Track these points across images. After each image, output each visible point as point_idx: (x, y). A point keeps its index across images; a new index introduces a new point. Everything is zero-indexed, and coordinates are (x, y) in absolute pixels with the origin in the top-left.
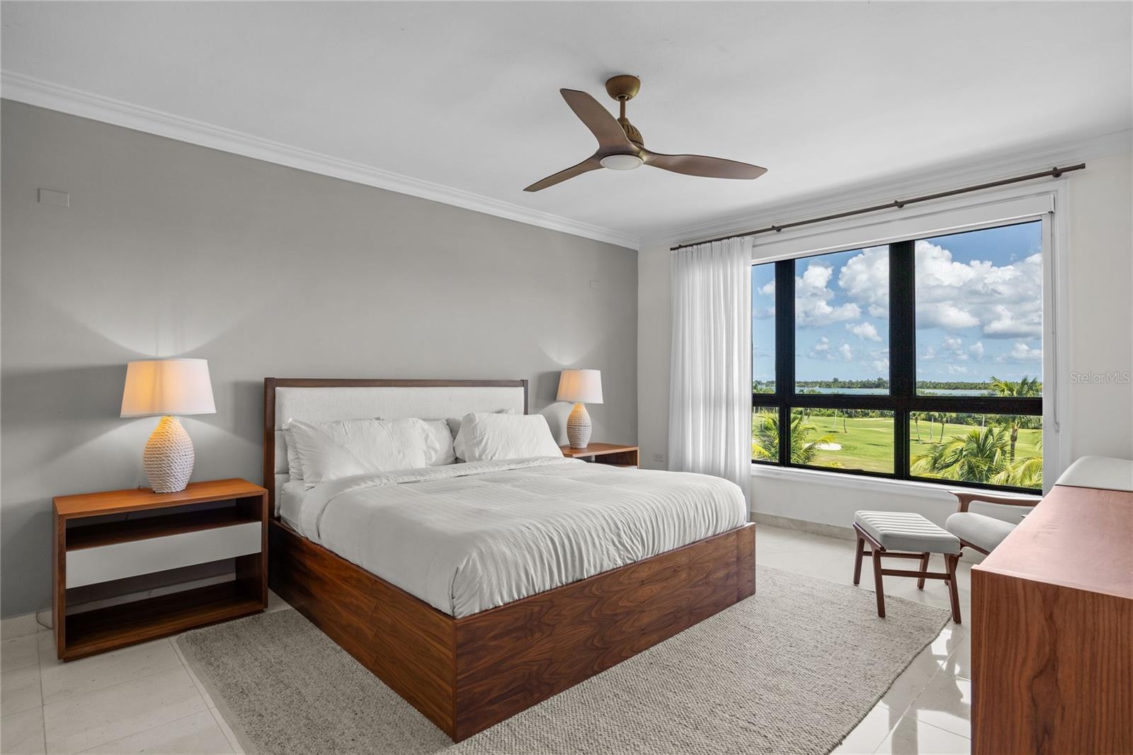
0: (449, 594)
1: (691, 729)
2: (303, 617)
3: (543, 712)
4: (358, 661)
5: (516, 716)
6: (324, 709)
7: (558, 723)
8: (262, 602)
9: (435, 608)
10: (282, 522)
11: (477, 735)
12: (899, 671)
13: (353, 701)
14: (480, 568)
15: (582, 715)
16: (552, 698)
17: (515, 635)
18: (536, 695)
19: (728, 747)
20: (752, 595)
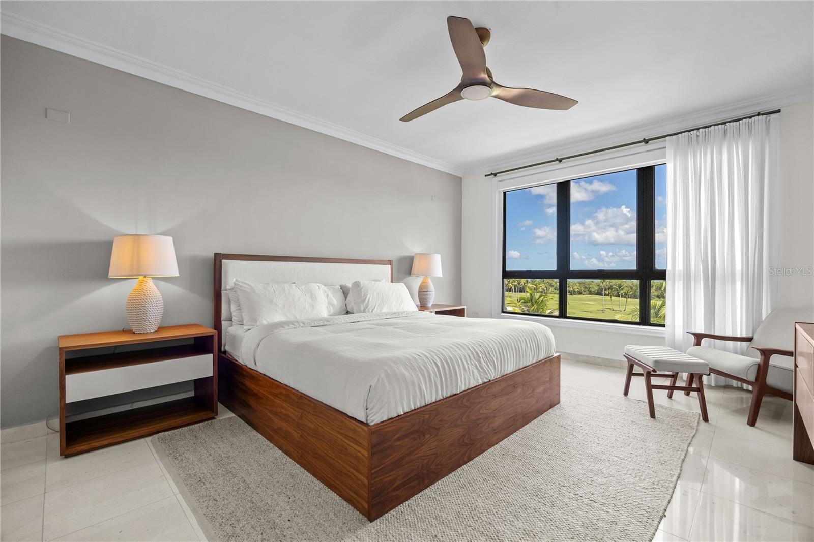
0: (364, 406)
1: (548, 506)
2: (244, 422)
3: (433, 495)
4: (288, 456)
5: (413, 498)
6: (264, 494)
7: (447, 504)
8: (213, 412)
9: (351, 417)
10: (227, 355)
11: (386, 515)
12: (682, 457)
13: (286, 488)
14: (387, 386)
15: (463, 496)
16: (437, 483)
17: (412, 437)
18: (427, 481)
19: (582, 521)
20: (558, 403)
